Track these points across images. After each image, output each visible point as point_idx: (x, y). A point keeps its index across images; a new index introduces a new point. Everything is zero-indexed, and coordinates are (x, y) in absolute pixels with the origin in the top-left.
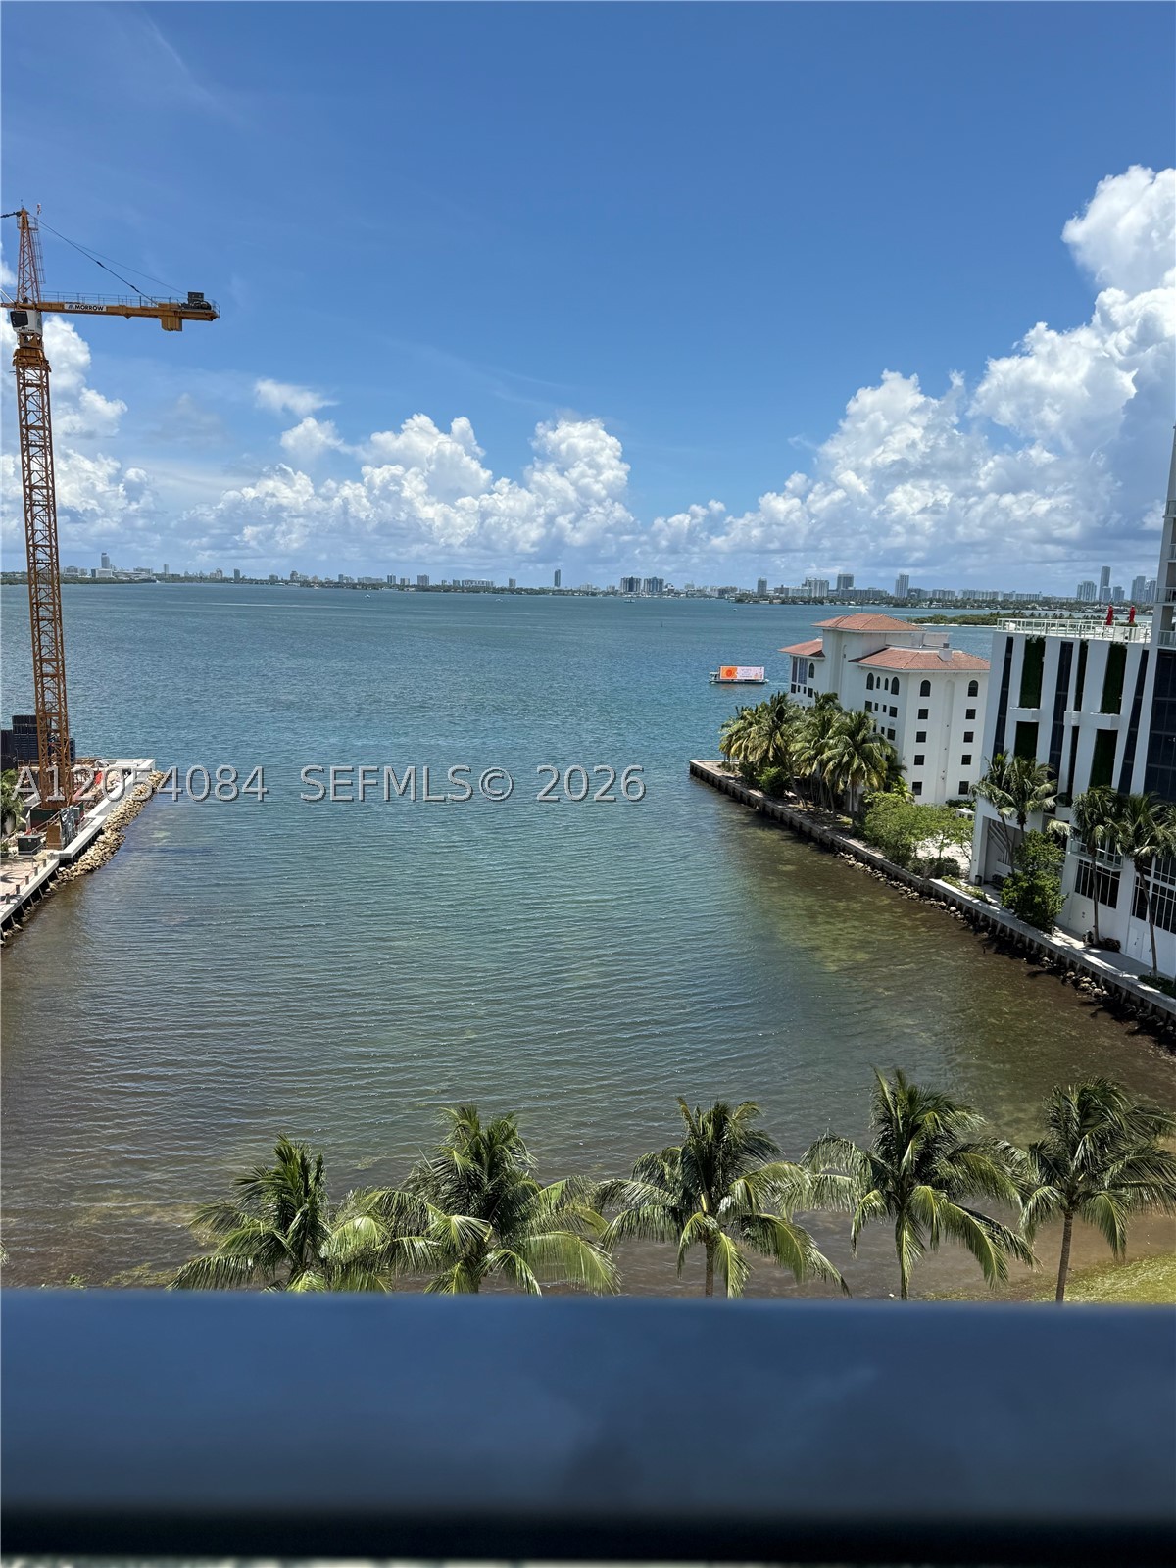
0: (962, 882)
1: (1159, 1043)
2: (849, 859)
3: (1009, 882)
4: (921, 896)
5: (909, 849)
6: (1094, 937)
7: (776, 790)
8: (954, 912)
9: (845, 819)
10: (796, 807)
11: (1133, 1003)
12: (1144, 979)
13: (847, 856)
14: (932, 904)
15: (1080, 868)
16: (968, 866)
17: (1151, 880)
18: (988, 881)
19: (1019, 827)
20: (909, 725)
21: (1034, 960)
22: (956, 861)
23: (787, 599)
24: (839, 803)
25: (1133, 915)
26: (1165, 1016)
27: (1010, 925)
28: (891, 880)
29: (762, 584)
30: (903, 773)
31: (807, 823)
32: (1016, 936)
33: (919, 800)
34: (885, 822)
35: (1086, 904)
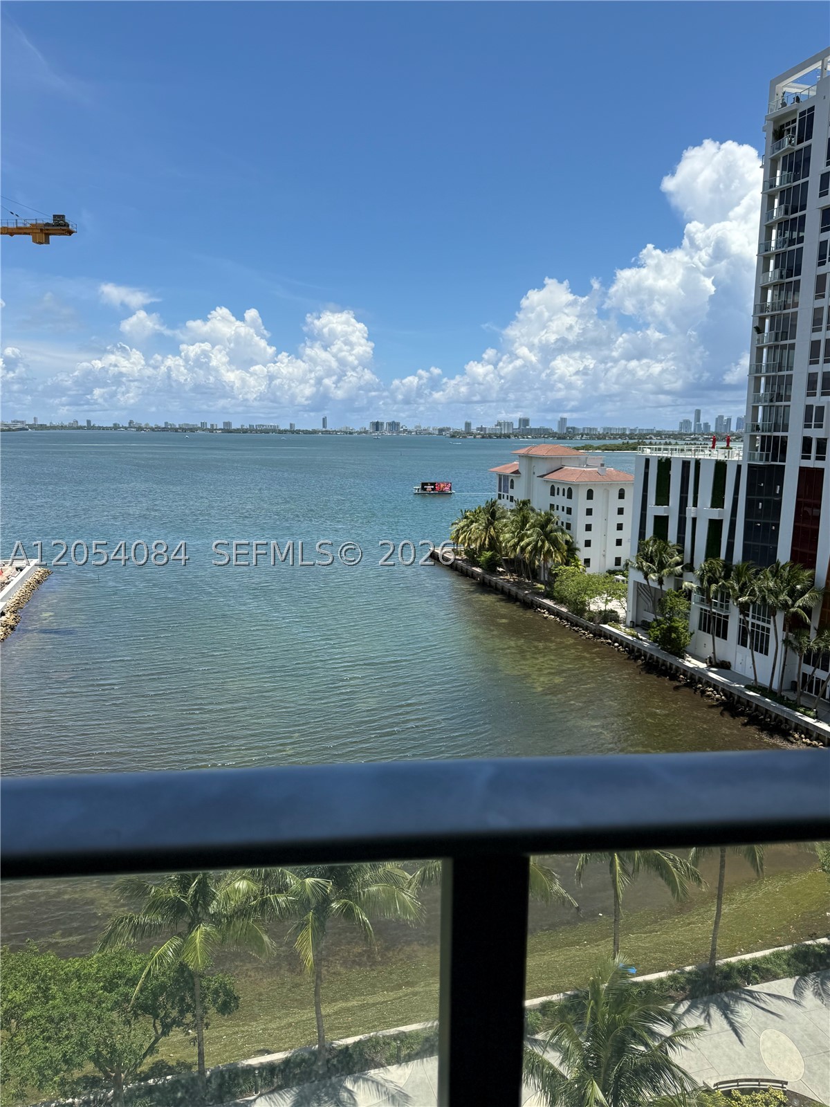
0: (621, 626)
1: (762, 730)
2: (544, 613)
3: (655, 624)
4: (594, 636)
5: (583, 603)
6: (713, 660)
7: (491, 566)
8: (617, 647)
9: (539, 585)
10: (506, 579)
11: (742, 704)
12: (749, 688)
13: (542, 611)
14: (602, 642)
15: (701, 613)
16: (625, 615)
17: (749, 619)
18: (639, 625)
19: (659, 587)
20: (580, 520)
21: (674, 677)
22: (616, 612)
23: (486, 435)
24: (534, 575)
25: (739, 644)
26: (764, 712)
27: (656, 654)
28: (574, 626)
29: (468, 425)
30: (577, 552)
31: (514, 589)
32: (661, 661)
33: (590, 571)
34: (568, 587)
35: (707, 638)
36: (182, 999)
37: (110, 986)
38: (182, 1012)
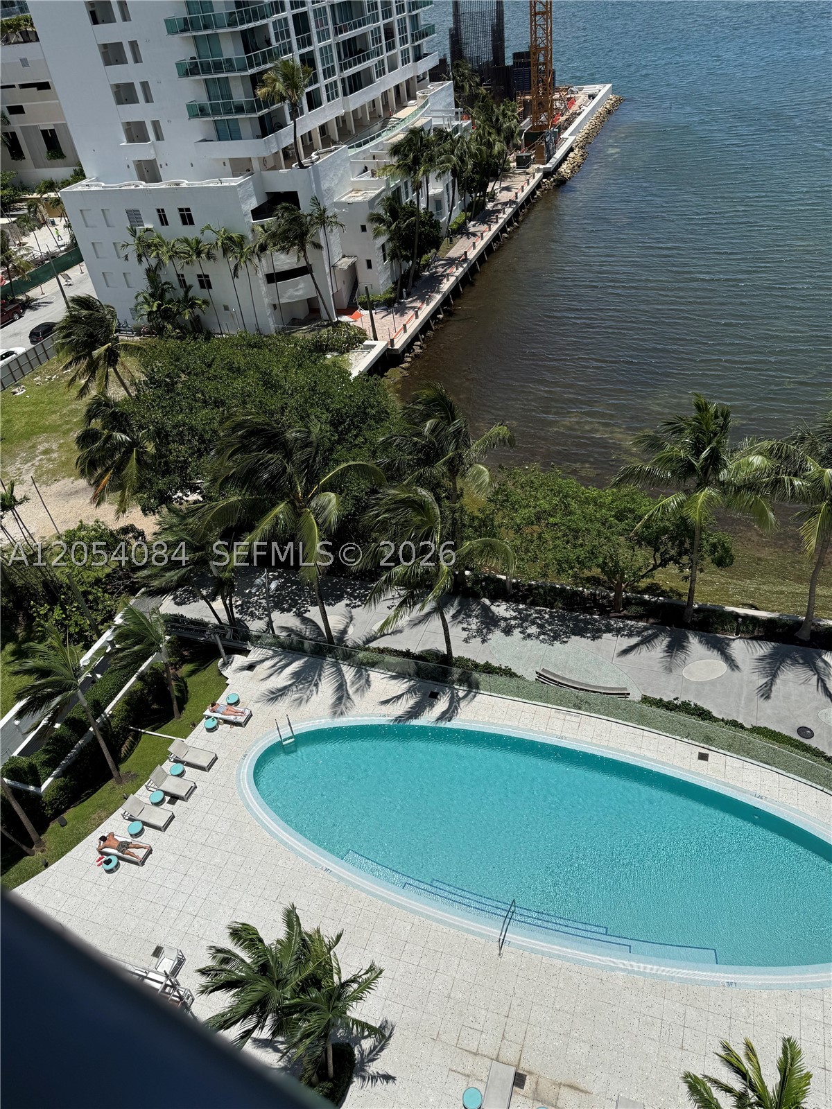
36: (682, 543)
37: (620, 517)
38: (680, 554)
